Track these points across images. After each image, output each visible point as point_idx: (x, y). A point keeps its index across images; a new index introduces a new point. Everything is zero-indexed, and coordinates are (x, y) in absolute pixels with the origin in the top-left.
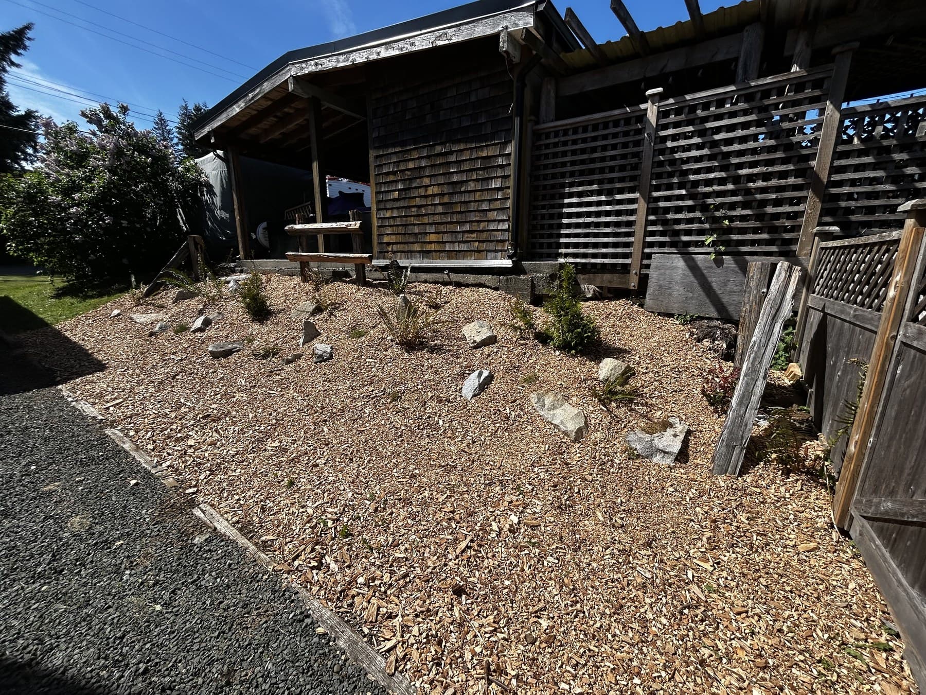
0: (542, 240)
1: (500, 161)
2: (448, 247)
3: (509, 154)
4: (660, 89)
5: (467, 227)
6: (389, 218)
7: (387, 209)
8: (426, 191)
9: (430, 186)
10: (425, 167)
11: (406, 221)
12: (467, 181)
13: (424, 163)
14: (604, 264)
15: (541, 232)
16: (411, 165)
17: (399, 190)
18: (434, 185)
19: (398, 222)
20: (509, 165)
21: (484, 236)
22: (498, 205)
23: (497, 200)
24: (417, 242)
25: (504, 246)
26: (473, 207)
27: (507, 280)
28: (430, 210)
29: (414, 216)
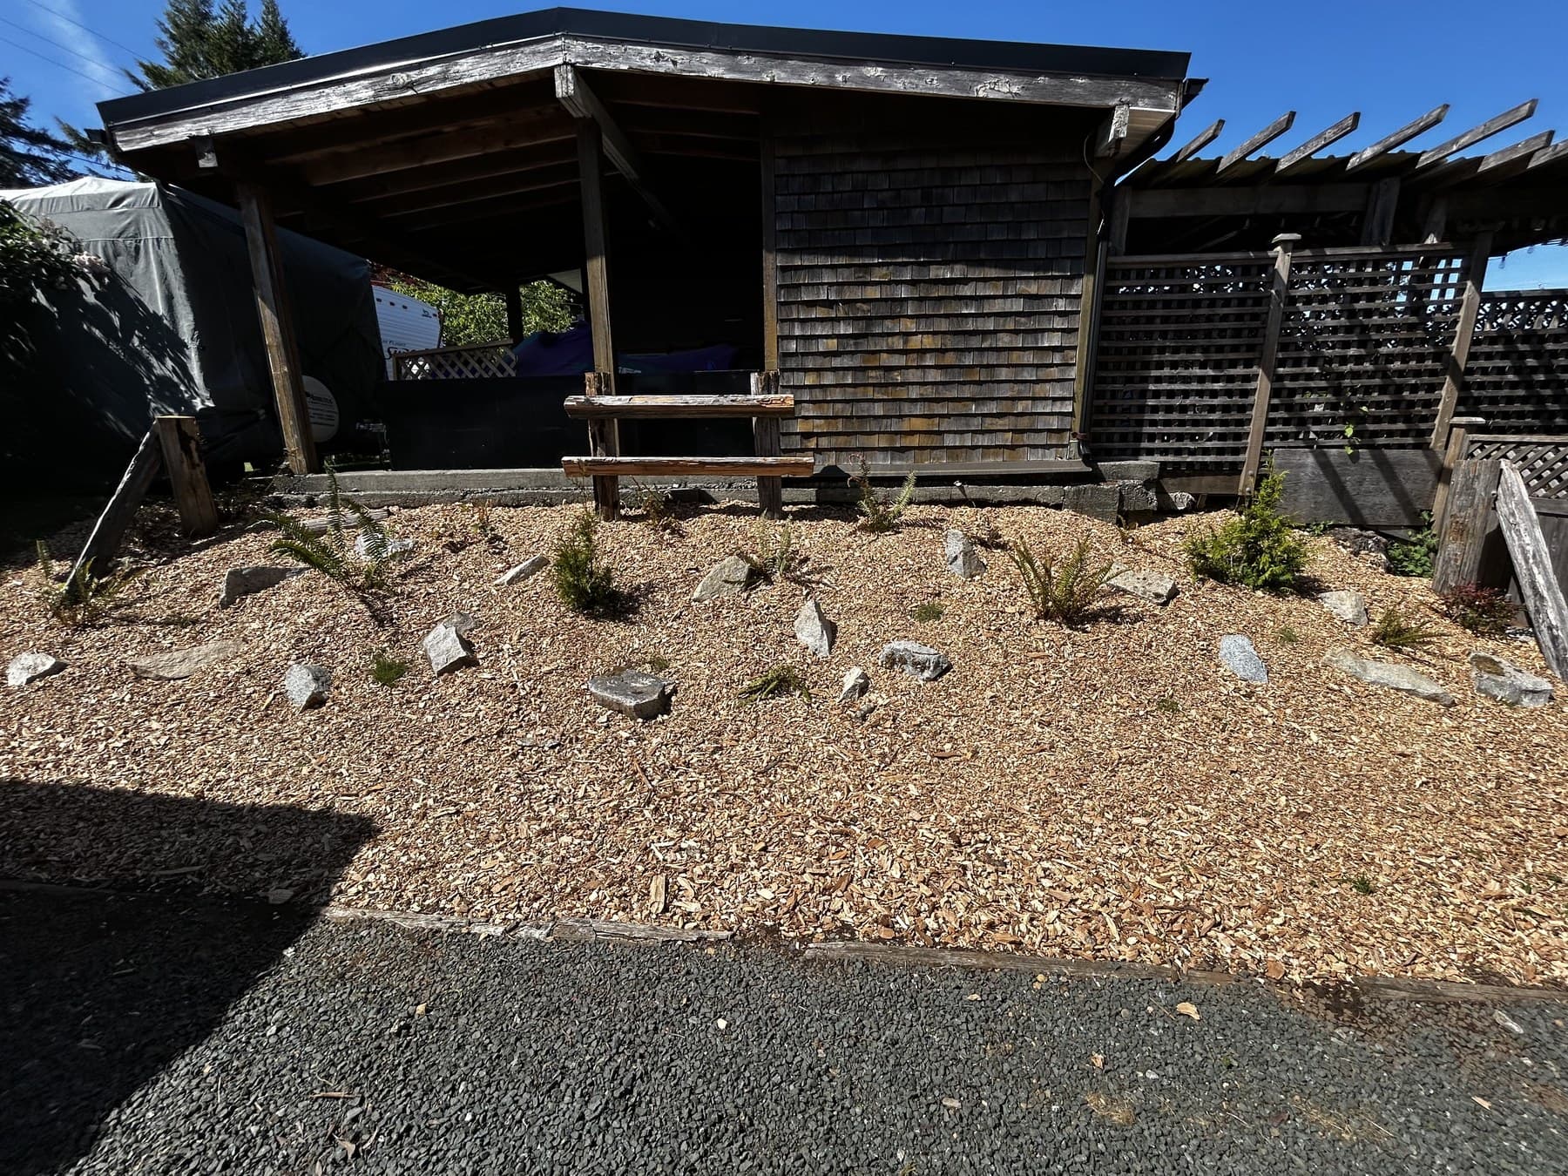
0: (1113, 430)
1: (1061, 305)
2: (949, 440)
3: (1078, 297)
4: (1296, 236)
5: (993, 408)
6: (811, 387)
7: (806, 370)
8: (905, 342)
9: (915, 334)
10: (906, 299)
11: (855, 393)
12: (995, 332)
13: (903, 292)
14: (1204, 464)
15: (1112, 417)
16: (873, 293)
17: (839, 337)
18: (923, 333)
19: (837, 394)
20: (1077, 313)
21: (1024, 423)
22: (1055, 373)
23: (1052, 365)
24: (879, 433)
25: (1061, 439)
26: (1004, 374)
27: (1078, 492)
28: (913, 376)
29: (873, 385)
